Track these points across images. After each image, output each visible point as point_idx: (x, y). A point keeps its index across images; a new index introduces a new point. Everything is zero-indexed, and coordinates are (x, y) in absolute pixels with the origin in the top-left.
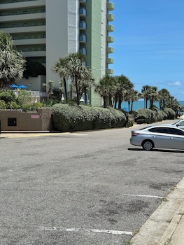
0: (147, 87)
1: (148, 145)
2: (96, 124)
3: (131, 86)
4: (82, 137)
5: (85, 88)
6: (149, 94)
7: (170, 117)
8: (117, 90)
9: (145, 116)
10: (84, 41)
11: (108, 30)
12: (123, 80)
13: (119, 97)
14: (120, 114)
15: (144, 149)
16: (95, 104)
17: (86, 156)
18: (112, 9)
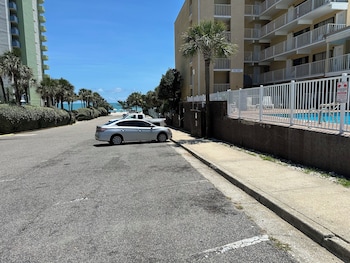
0: (84, 90)
3: (71, 87)
9: (85, 114)
10: (18, 46)
11: (42, 40)
18: (43, 22)
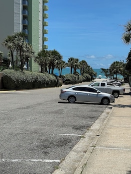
0: (72, 59)
1: (72, 99)
2: (36, 84)
3: (60, 57)
4: (25, 94)
5: (27, 58)
6: (73, 63)
7: (88, 80)
8: (50, 60)
9: (71, 79)
10: (26, 24)
11: (44, 17)
12: (55, 53)
13: (52, 65)
14: (53, 78)
15: (69, 103)
16: (35, 70)
17: (28, 107)
18: (47, 2)
